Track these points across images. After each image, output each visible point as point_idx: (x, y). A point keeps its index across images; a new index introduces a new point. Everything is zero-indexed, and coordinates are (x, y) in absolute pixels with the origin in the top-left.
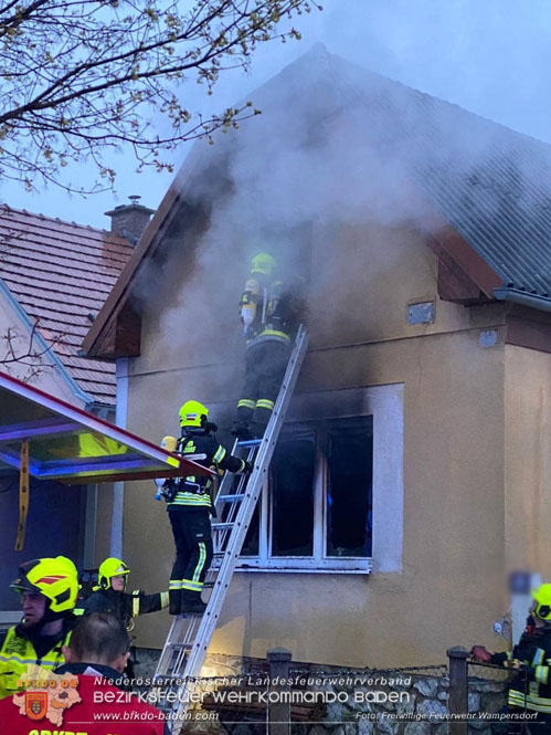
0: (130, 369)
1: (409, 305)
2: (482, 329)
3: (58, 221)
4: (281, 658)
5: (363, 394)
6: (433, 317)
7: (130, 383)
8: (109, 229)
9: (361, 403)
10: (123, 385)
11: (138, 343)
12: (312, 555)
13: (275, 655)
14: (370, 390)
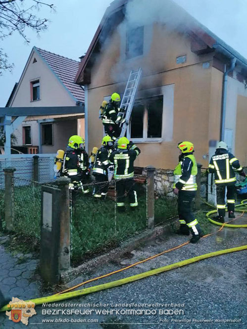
0: (88, 87)
1: (177, 58)
2: (203, 62)
3: (67, 58)
4: (152, 169)
5: (160, 88)
6: (186, 60)
7: (88, 91)
8: (80, 61)
9: (159, 91)
10: (86, 92)
11: (90, 80)
12: (142, 137)
13: (149, 168)
14: (163, 87)
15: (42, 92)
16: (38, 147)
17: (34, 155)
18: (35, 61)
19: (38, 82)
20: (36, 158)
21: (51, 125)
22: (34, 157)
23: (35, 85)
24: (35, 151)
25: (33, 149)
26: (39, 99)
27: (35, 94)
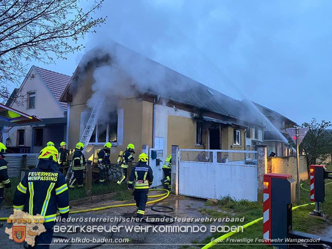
0: (70, 104)
2: (139, 97)
5: (116, 110)
7: (70, 107)
9: (116, 112)
11: (72, 99)
14: (118, 109)
15: (37, 102)
16: (30, 147)
17: (23, 154)
18: (33, 77)
19: (34, 93)
20: (24, 156)
21: (43, 129)
22: (23, 156)
23: (31, 96)
24: (27, 151)
25: (25, 149)
26: (34, 107)
27: (31, 103)
